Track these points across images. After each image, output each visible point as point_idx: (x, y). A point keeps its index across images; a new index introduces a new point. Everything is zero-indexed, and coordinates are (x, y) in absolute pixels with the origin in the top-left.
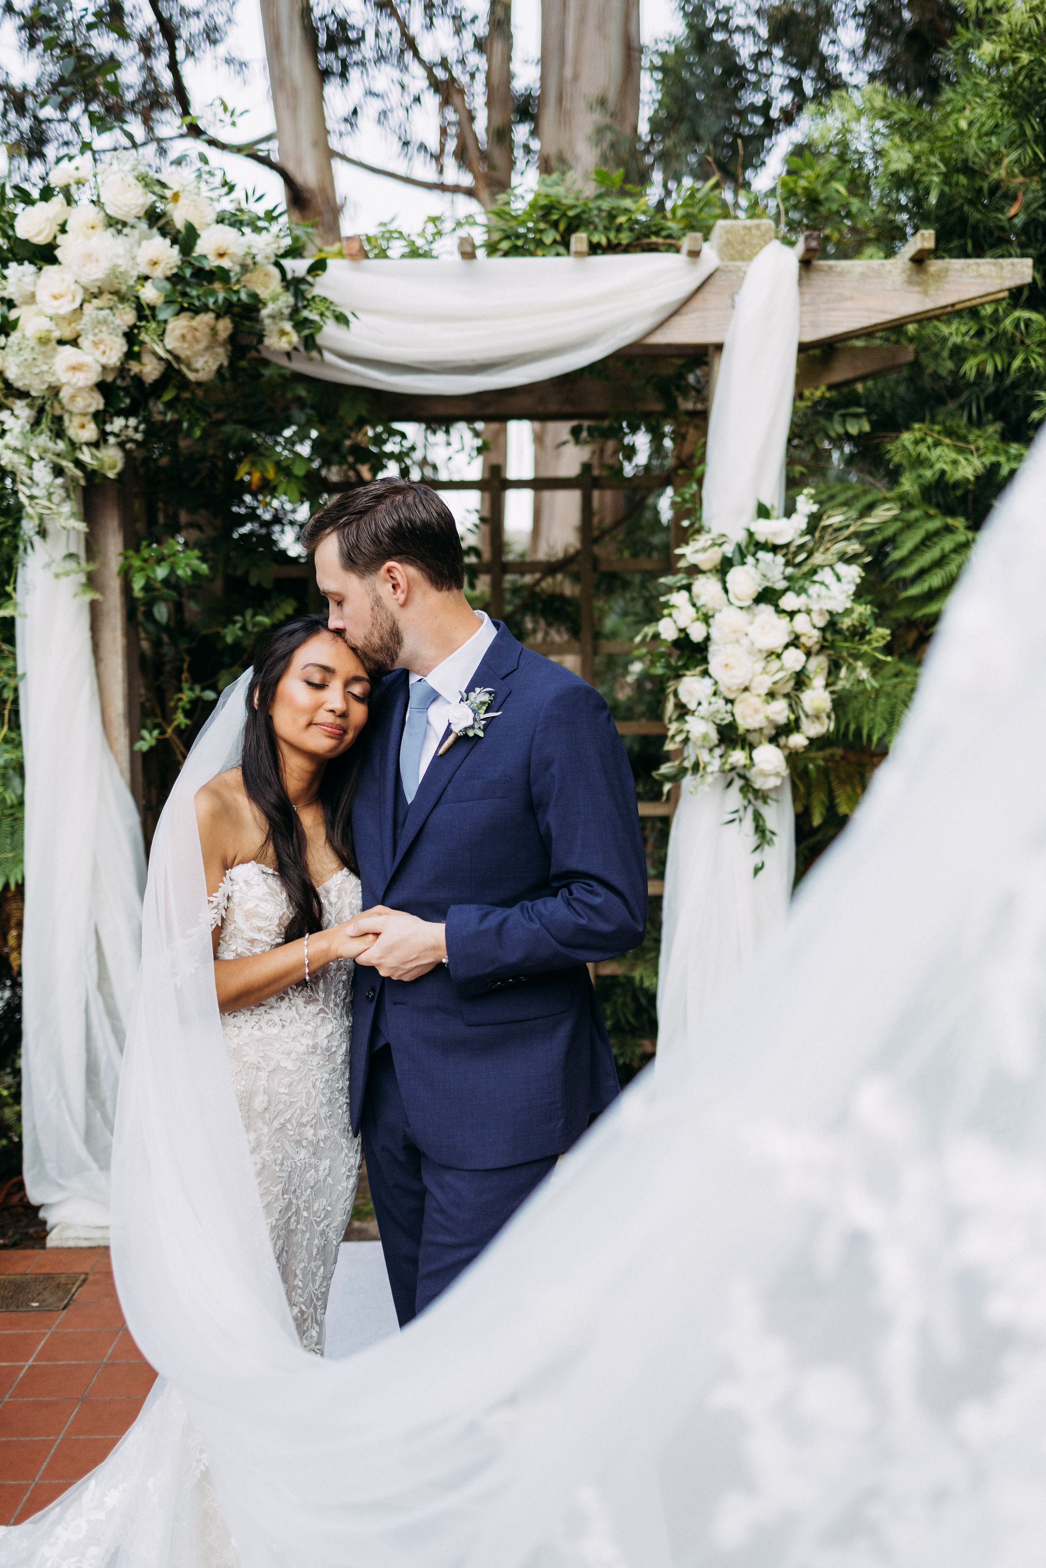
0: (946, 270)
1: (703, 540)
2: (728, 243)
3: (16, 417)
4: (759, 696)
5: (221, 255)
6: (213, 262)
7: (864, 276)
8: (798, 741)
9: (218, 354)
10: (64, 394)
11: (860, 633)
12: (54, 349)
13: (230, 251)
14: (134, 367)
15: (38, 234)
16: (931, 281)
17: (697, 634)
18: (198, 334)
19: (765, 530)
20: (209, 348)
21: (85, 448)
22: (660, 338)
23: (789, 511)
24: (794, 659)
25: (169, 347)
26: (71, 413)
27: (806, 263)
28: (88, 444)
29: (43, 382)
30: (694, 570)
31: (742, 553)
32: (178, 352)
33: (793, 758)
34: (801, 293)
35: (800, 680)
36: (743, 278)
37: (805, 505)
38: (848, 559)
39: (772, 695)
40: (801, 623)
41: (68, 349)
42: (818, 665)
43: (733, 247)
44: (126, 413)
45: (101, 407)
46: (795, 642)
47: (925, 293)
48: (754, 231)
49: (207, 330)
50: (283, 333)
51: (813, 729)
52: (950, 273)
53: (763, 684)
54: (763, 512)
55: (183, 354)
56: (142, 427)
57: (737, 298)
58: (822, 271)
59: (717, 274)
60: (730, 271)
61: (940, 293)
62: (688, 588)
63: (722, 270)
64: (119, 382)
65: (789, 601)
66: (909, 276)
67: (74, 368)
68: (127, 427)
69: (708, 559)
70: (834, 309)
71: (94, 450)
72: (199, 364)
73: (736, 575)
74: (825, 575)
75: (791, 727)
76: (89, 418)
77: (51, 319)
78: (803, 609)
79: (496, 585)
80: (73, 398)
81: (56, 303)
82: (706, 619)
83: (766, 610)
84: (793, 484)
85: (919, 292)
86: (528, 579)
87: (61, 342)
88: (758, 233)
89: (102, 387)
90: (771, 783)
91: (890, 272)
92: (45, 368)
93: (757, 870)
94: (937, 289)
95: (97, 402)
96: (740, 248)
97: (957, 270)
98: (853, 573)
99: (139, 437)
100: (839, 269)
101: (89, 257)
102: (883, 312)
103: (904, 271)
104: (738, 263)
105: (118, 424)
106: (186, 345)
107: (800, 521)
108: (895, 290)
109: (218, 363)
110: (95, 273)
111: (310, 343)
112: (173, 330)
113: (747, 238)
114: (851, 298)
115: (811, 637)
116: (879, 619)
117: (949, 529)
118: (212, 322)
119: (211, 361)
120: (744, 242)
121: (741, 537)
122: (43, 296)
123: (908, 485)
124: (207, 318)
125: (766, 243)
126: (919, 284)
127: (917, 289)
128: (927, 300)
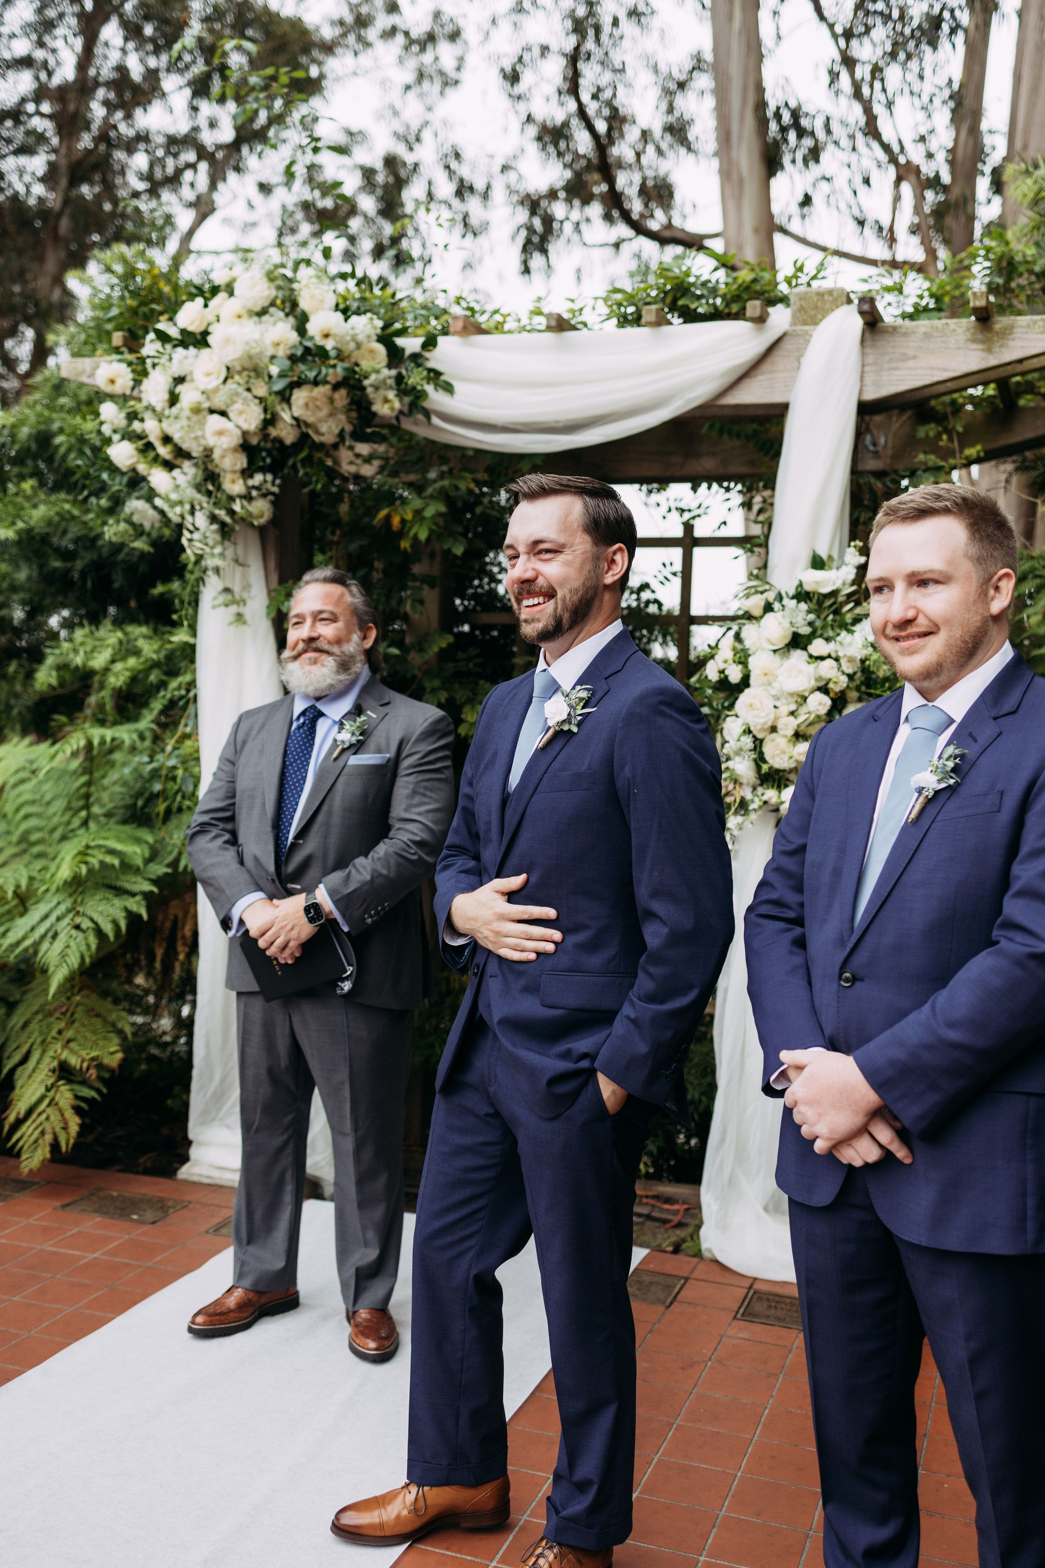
0: (1011, 328)
2: (802, 309)
3: (185, 474)
4: (785, 736)
5: (326, 336)
7: (927, 336)
9: (340, 420)
10: (216, 455)
12: (204, 418)
13: (332, 332)
14: (273, 432)
15: (192, 323)
16: (995, 339)
18: (318, 403)
19: (814, 580)
20: (331, 415)
21: (238, 501)
22: (732, 399)
23: (842, 562)
24: (820, 703)
25: (296, 414)
26: (225, 471)
27: (871, 325)
28: (242, 497)
29: (199, 445)
32: (304, 418)
34: (863, 354)
36: (809, 341)
37: (853, 557)
40: (829, 669)
41: (216, 417)
43: (806, 312)
44: (263, 470)
45: (245, 465)
46: (821, 687)
47: (989, 350)
48: (826, 297)
49: (325, 400)
50: (386, 400)
52: (1015, 330)
53: (791, 726)
54: (818, 563)
55: (310, 419)
56: (278, 481)
57: (803, 360)
58: (887, 332)
59: (786, 338)
60: (798, 335)
61: (1003, 349)
63: (792, 335)
64: (262, 444)
65: (818, 647)
66: (973, 334)
67: (221, 433)
68: (265, 481)
70: (897, 369)
71: (245, 503)
72: (324, 428)
76: (238, 475)
77: (203, 393)
78: (833, 655)
80: (223, 457)
81: (207, 380)
82: (744, 662)
83: (797, 655)
85: (982, 350)
87: (212, 411)
88: (831, 299)
89: (244, 448)
91: (954, 331)
92: (199, 433)
94: (1002, 346)
95: (242, 461)
96: (813, 313)
97: (1022, 327)
99: (275, 489)
100: (904, 330)
101: (231, 341)
102: (945, 370)
103: (968, 330)
104: (806, 328)
105: (258, 478)
106: (309, 413)
108: (959, 348)
109: (340, 427)
111: (415, 407)
112: (297, 399)
113: (819, 304)
114: (915, 357)
115: (838, 683)
118: (329, 393)
119: (334, 427)
120: (816, 308)
122: (197, 375)
124: (323, 390)
125: (837, 307)
126: (982, 342)
127: (980, 346)
128: (991, 357)
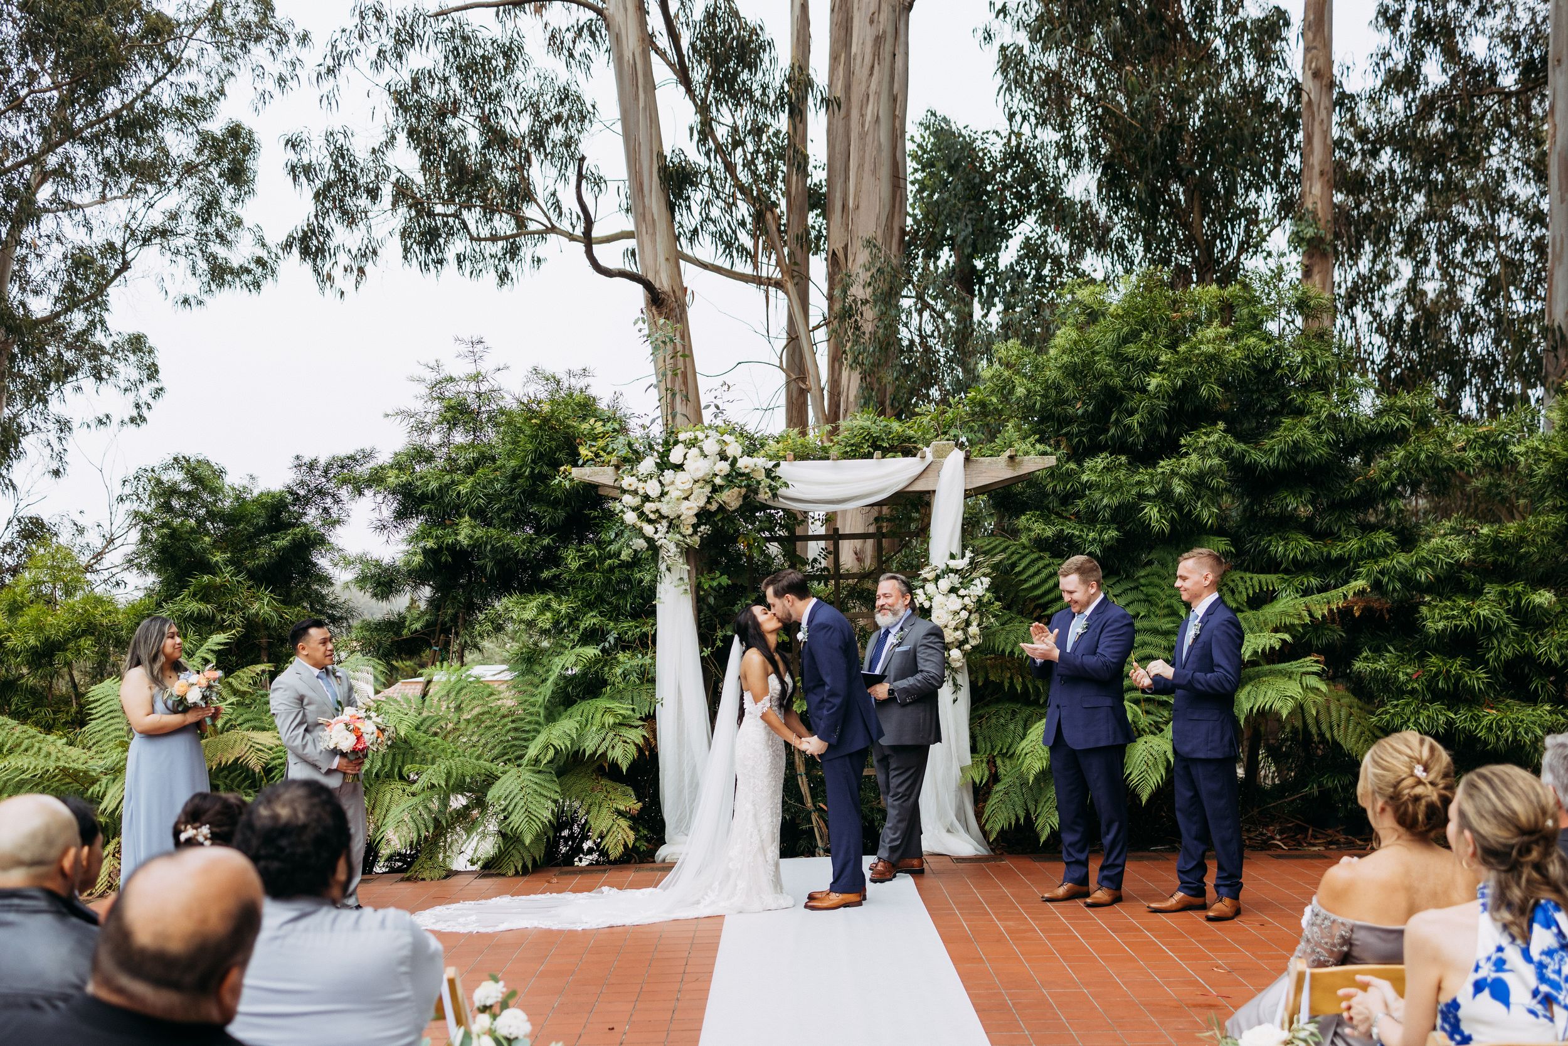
0: (1022, 461)
1: (927, 569)
2: (936, 451)
3: (663, 526)
4: (951, 629)
5: (745, 467)
6: (743, 470)
7: (988, 463)
8: (967, 647)
9: (740, 501)
10: (681, 518)
11: (990, 603)
12: (680, 502)
13: (748, 466)
14: (709, 507)
16: (1016, 465)
17: (927, 605)
18: (734, 495)
19: (953, 564)
20: (737, 499)
22: (910, 489)
23: (963, 556)
24: (964, 614)
26: (683, 525)
27: (967, 459)
28: (689, 536)
29: (674, 513)
30: (925, 580)
31: (944, 572)
33: (966, 654)
34: (965, 470)
35: (968, 623)
36: (943, 464)
37: (968, 554)
38: (985, 575)
39: (956, 629)
40: (967, 600)
41: (686, 501)
42: (975, 619)
43: (938, 452)
44: (704, 524)
45: (695, 522)
46: (964, 608)
47: (1014, 470)
49: (737, 493)
50: (765, 492)
51: (973, 642)
52: (1024, 462)
53: (953, 624)
54: (952, 557)
55: (727, 502)
56: (709, 528)
57: (940, 473)
58: (973, 462)
59: (933, 464)
60: (937, 463)
62: (923, 587)
63: (934, 462)
64: (703, 513)
65: (962, 592)
66: (1008, 463)
67: (687, 508)
68: (703, 528)
69: (931, 576)
70: (979, 476)
71: (691, 538)
72: (732, 505)
73: (941, 582)
74: (977, 582)
75: (966, 641)
76: (690, 526)
77: (680, 491)
78: (967, 595)
79: (837, 585)
80: (684, 519)
81: (682, 485)
82: (930, 599)
83: (953, 595)
84: (964, 547)
86: (850, 581)
87: (683, 499)
88: (948, 446)
89: (697, 515)
90: (959, 664)
91: (1000, 462)
92: (676, 508)
93: (955, 701)
94: (1019, 468)
95: (695, 520)
96: (941, 452)
97: (1026, 461)
98: (987, 581)
99: (707, 532)
100: (980, 462)
101: (697, 469)
102: (997, 477)
103: (1006, 461)
104: (941, 458)
105: (700, 528)
106: (729, 499)
107: (967, 560)
108: (1003, 469)
109: (740, 504)
110: (699, 475)
111: (775, 496)
112: (725, 493)
113: (944, 448)
114: (987, 472)
115: (971, 606)
116: (998, 599)
117: (1041, 558)
119: (737, 504)
120: (943, 450)
121: (943, 567)
122: (678, 482)
123: (1024, 539)
124: (738, 489)
125: (951, 451)
126: (1011, 466)
127: (1011, 468)
128: (1015, 472)
